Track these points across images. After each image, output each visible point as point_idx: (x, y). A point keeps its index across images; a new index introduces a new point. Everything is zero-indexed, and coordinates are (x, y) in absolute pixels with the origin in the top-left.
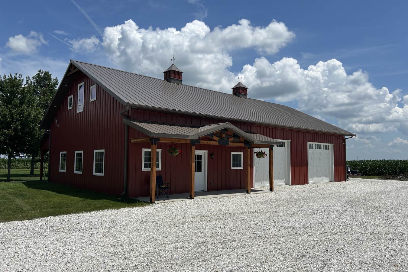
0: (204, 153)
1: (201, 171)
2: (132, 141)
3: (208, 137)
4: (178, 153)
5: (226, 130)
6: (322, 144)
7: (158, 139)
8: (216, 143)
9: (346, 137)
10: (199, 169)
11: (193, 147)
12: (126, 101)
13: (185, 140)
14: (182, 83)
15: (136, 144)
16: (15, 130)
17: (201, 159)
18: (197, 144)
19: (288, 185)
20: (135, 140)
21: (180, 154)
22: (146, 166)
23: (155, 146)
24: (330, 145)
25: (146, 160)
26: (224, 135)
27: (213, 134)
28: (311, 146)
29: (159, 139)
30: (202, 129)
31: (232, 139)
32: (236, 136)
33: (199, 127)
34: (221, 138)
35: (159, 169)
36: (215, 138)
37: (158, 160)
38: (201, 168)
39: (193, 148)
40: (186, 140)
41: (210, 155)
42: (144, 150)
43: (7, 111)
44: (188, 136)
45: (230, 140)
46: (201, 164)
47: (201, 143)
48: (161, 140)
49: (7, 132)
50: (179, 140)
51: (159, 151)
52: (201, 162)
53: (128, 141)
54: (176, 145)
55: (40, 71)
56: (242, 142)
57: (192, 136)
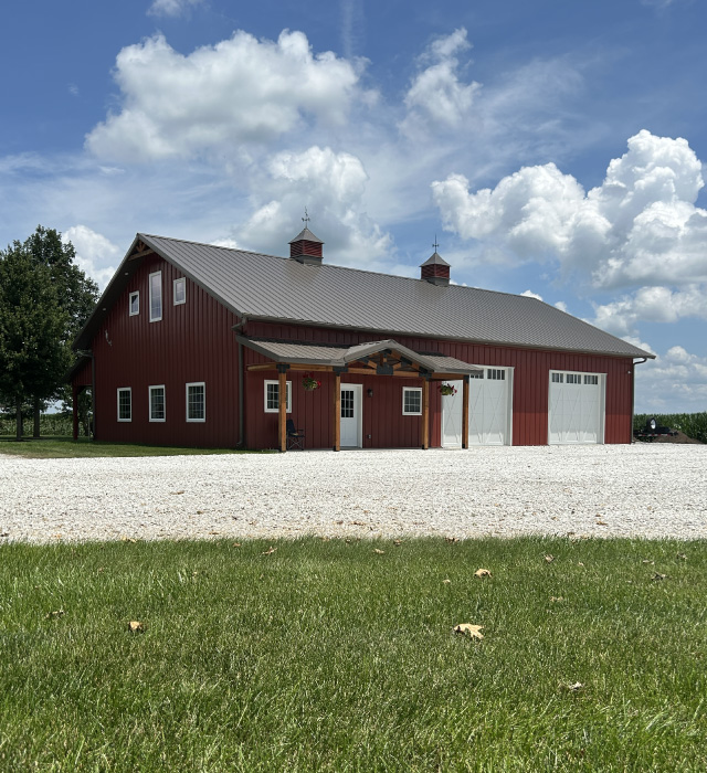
0: (357, 389)
1: (352, 416)
2: (250, 368)
3: (360, 363)
4: (315, 386)
5: (388, 351)
6: (583, 374)
7: (288, 366)
8: (374, 372)
9: (635, 361)
10: (348, 413)
11: (337, 377)
12: (242, 311)
13: (325, 367)
14: (323, 263)
15: (255, 373)
16: (29, 350)
17: (352, 397)
18: (345, 373)
19: (507, 445)
20: (254, 368)
21: (319, 387)
22: (270, 406)
23: (284, 376)
24: (599, 375)
25: (270, 396)
26: (385, 360)
27: (368, 358)
28: (558, 379)
30: (353, 350)
31: (399, 365)
32: (406, 361)
33: (348, 347)
34: (381, 364)
35: (289, 411)
36: (371, 364)
37: (287, 399)
38: (352, 411)
39: (338, 379)
40: (327, 367)
41: (366, 392)
42: (267, 382)
43: (13, 318)
44: (329, 361)
45: (395, 367)
46: (352, 406)
47: (351, 372)
48: (292, 367)
49: (17, 354)
50: (317, 366)
51: (289, 383)
52: (352, 403)
53: (244, 368)
54: (312, 374)
55: (39, 230)
56: (416, 371)
57: (336, 361)
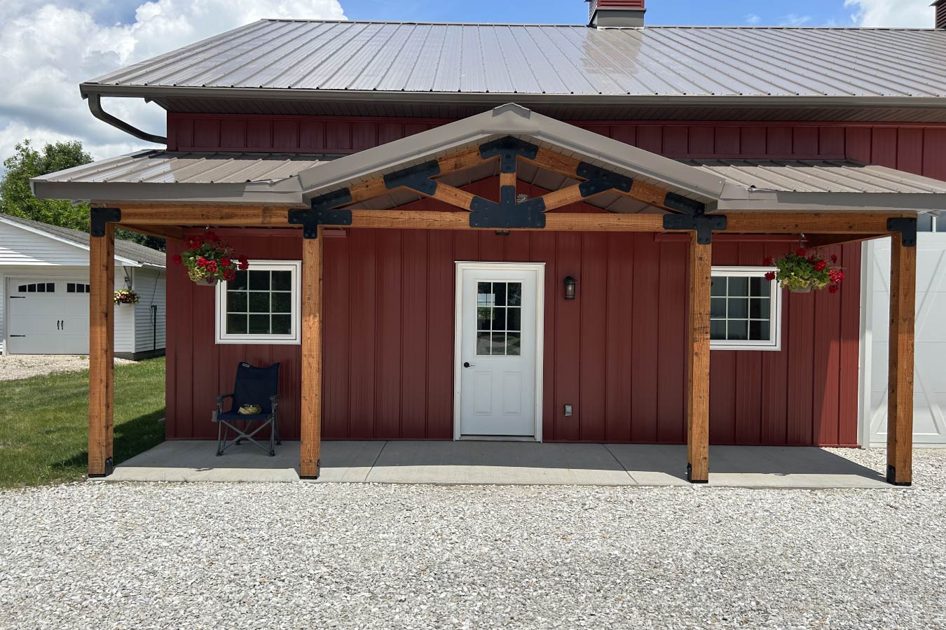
0: (533, 276)
10: (504, 343)
11: (306, 242)
13: (259, 212)
26: (507, 178)
29: (118, 210)
31: (572, 194)
35: (294, 337)
36: (446, 191)
38: (516, 339)
45: (550, 200)
46: (516, 325)
47: (357, 223)
48: (129, 215)
50: (226, 211)
57: (268, 188)
